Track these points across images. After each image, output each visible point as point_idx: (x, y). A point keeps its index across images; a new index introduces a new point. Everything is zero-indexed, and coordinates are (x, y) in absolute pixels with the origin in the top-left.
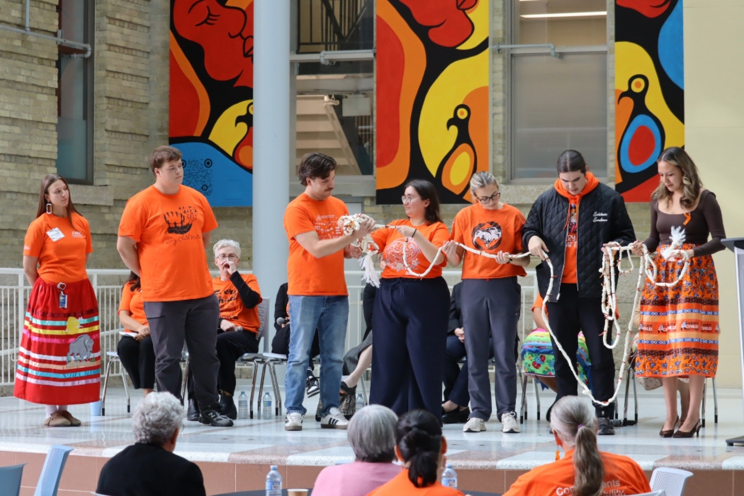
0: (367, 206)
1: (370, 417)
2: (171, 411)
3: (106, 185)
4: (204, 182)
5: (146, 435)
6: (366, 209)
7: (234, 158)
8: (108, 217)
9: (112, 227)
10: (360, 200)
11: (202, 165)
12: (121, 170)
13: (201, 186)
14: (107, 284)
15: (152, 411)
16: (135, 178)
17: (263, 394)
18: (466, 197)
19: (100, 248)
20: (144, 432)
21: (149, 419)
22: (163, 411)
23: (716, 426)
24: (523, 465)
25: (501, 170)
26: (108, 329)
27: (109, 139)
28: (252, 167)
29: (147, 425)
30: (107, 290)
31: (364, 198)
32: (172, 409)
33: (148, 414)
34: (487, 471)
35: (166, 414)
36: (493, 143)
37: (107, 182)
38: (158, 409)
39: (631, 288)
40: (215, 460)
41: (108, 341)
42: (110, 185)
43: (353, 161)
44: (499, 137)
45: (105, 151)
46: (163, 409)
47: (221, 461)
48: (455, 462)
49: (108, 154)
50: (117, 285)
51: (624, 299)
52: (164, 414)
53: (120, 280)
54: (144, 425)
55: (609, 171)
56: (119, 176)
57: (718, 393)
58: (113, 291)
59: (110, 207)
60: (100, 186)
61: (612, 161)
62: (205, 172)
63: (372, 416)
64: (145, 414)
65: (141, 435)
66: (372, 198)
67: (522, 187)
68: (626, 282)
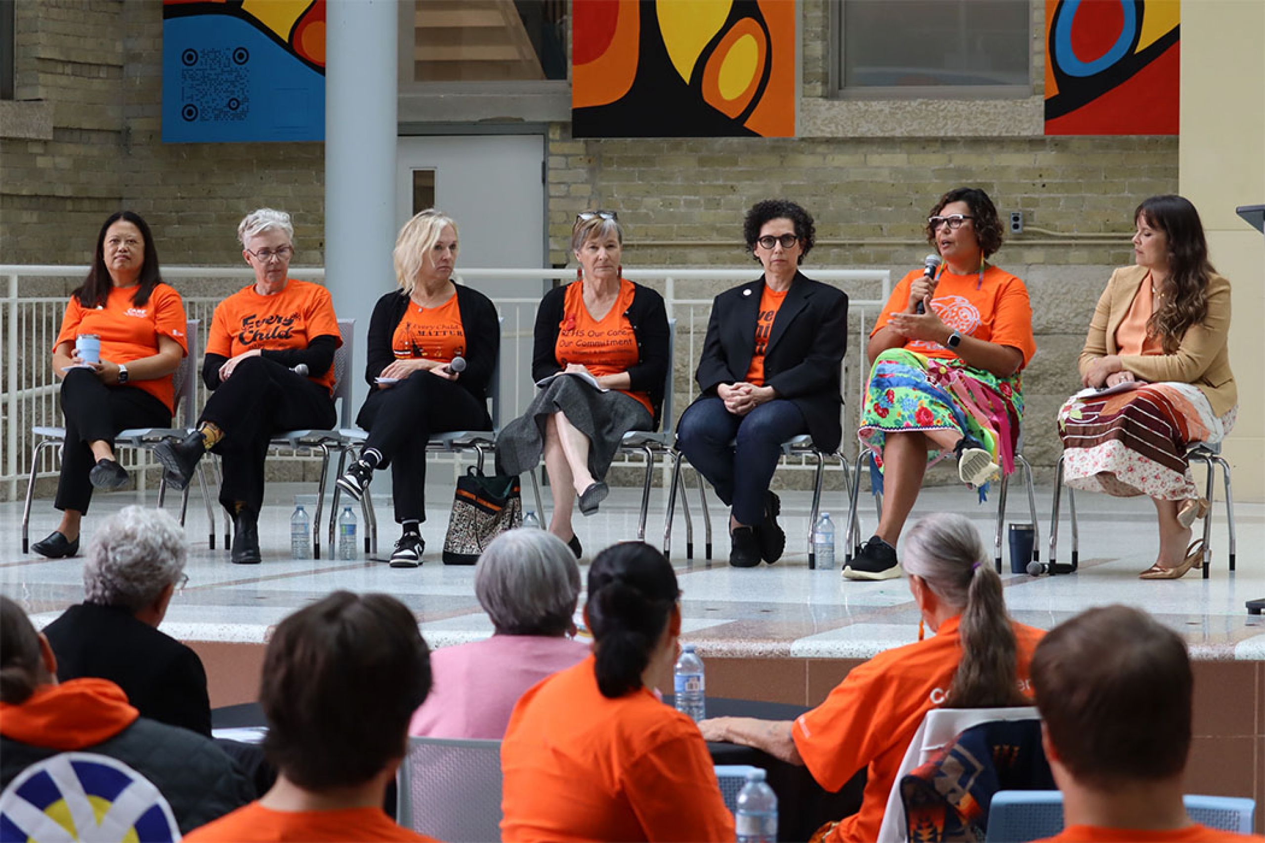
0: (553, 141)
1: (519, 548)
2: (161, 548)
3: (39, 100)
4: (233, 92)
5: (105, 588)
6: (552, 147)
7: (291, 46)
8: (42, 162)
9: (50, 183)
10: (541, 130)
11: (227, 58)
12: (68, 69)
13: (227, 100)
14: (40, 295)
15: (123, 545)
16: (97, 84)
17: (340, 510)
18: (749, 124)
19: (27, 224)
20: (102, 582)
21: (114, 559)
22: (145, 548)
23: (1232, 576)
24: (842, 649)
25: (820, 70)
26: (39, 384)
27: (44, 8)
28: (324, 64)
29: (109, 569)
30: (39, 305)
31: (549, 125)
32: (164, 545)
33: (113, 549)
34: (771, 660)
35: (148, 555)
36: (805, 16)
37: (41, 93)
38: (135, 542)
39: (1075, 305)
40: (237, 640)
41: (39, 407)
42: (46, 100)
43: (529, 52)
44: (816, 6)
45: (37, 32)
46: (145, 545)
47: (251, 641)
48: (710, 643)
49: (42, 38)
50: (60, 296)
51: (1061, 326)
52: (144, 554)
53: (63, 286)
54: (103, 569)
55: (1033, 74)
56: (64, 81)
57: (1236, 512)
58: (49, 307)
59: (46, 142)
60: (25, 100)
61: (1039, 53)
62: (235, 74)
63: (523, 545)
64: (109, 548)
65: (94, 587)
66: (563, 126)
67: (860, 104)
68: (1066, 293)
